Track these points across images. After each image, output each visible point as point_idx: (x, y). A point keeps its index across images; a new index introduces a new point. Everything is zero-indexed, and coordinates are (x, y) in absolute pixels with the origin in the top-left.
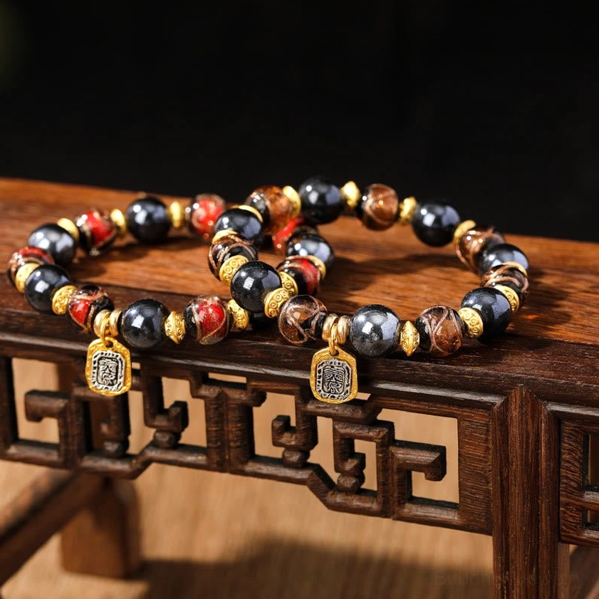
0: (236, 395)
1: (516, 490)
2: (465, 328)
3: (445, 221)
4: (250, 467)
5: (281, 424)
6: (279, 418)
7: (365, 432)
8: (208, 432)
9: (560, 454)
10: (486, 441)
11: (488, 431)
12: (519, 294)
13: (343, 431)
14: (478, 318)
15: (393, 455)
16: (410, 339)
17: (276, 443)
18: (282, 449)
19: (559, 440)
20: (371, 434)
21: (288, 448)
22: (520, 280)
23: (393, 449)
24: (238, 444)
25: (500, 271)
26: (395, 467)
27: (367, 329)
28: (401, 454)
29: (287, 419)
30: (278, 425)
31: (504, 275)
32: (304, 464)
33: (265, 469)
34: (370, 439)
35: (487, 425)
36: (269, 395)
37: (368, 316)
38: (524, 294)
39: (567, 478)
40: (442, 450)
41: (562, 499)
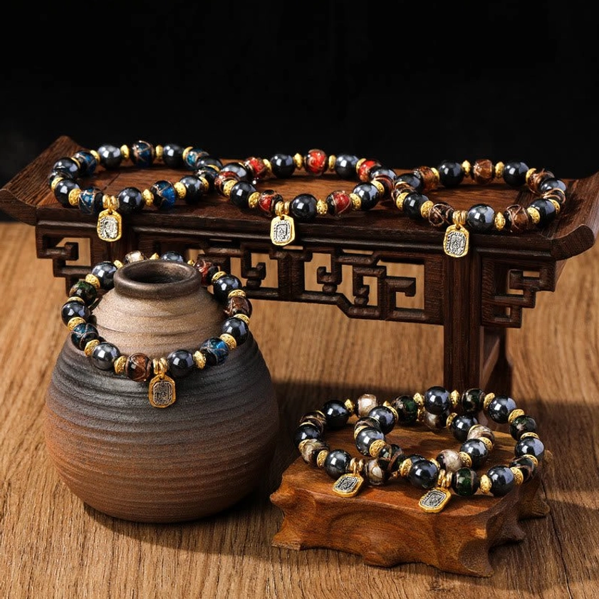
0: (296, 257)
1: (457, 297)
2: (530, 218)
3: (520, 171)
4: (304, 297)
5: (322, 271)
6: (320, 268)
7: (371, 272)
8: (279, 278)
9: (482, 276)
10: (441, 272)
11: (442, 266)
12: (560, 204)
13: (358, 272)
14: (537, 213)
15: (387, 283)
16: (500, 221)
17: (319, 282)
18: (322, 285)
19: (482, 268)
20: (375, 272)
21: (326, 284)
22: (561, 197)
23: (387, 281)
24: (297, 283)
25: (551, 192)
26: (388, 290)
27: (477, 216)
28: (391, 283)
29: (324, 268)
30: (321, 271)
31: (552, 194)
32: (334, 293)
33: (312, 297)
34: (374, 275)
35: (441, 263)
36: (314, 254)
37: (477, 210)
38: (563, 205)
39: (485, 289)
40: (414, 279)
41: (483, 301)
